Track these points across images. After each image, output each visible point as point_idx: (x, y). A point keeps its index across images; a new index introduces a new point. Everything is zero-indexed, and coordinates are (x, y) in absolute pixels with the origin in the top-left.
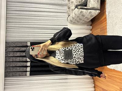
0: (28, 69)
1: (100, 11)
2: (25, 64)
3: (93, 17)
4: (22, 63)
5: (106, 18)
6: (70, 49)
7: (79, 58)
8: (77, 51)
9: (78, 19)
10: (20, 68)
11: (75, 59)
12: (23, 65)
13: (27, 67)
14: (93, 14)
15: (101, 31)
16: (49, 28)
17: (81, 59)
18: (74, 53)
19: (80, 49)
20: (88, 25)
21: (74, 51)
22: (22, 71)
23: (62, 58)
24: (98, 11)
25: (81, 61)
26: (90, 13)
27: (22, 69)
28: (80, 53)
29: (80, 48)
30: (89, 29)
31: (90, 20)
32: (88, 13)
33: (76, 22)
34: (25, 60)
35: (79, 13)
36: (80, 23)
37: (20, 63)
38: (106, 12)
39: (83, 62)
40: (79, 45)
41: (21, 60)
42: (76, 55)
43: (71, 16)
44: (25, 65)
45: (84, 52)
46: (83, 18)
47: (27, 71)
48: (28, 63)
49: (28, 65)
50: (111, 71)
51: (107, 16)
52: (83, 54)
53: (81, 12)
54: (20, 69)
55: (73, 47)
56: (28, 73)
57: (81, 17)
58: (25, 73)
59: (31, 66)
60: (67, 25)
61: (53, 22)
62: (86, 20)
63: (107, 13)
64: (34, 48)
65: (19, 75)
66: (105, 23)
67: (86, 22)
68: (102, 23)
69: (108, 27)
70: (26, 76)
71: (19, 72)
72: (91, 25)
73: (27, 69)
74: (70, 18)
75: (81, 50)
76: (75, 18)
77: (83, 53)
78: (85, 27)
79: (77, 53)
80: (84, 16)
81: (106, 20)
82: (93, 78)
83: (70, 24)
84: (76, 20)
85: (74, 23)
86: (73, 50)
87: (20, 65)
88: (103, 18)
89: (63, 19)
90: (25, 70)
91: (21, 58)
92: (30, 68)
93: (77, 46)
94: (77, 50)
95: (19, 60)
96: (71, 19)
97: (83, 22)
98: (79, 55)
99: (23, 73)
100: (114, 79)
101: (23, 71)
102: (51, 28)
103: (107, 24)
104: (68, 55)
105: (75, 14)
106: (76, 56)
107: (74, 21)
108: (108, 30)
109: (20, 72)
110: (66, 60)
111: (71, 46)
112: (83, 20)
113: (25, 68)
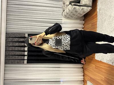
0: (26, 58)
3: (85, 13)
4: (20, 52)
5: (97, 14)
6: (60, 38)
7: (66, 45)
8: (66, 40)
9: (72, 14)
10: (19, 56)
11: (64, 46)
12: (21, 54)
13: (24, 55)
14: (85, 11)
15: (92, 26)
17: (68, 46)
18: (63, 41)
20: (80, 20)
23: (53, 44)
24: (90, 8)
25: (68, 48)
26: (83, 9)
27: (20, 57)
28: (67, 41)
29: (68, 38)
30: (82, 24)
31: (82, 15)
32: (80, 10)
33: (70, 17)
35: (73, 9)
36: (73, 18)
40: (67, 36)
41: (20, 50)
42: (64, 43)
43: (65, 11)
44: (23, 54)
46: (76, 14)
47: (24, 60)
50: (98, 62)
51: (98, 13)
52: (70, 43)
53: (75, 8)
55: (62, 37)
56: (26, 62)
57: (74, 13)
58: (23, 61)
59: (28, 55)
60: (62, 20)
61: (49, 16)
62: (79, 15)
63: (98, 10)
64: (32, 38)
65: (18, 62)
67: (79, 17)
68: (93, 19)
69: (98, 23)
72: (84, 20)
73: (24, 57)
74: (64, 13)
76: (69, 14)
77: (70, 41)
78: (78, 21)
79: (65, 42)
81: (97, 16)
82: (82, 68)
83: (65, 19)
84: (69, 15)
86: (62, 39)
87: (19, 54)
88: (95, 14)
93: (66, 36)
95: (18, 49)
96: (66, 14)
97: (77, 17)
98: (67, 43)
100: (101, 70)
101: (21, 59)
103: (98, 20)
104: (58, 42)
105: (69, 10)
107: (68, 16)
108: (98, 25)
109: (19, 60)
110: (56, 46)
112: (76, 16)
113: (23, 57)
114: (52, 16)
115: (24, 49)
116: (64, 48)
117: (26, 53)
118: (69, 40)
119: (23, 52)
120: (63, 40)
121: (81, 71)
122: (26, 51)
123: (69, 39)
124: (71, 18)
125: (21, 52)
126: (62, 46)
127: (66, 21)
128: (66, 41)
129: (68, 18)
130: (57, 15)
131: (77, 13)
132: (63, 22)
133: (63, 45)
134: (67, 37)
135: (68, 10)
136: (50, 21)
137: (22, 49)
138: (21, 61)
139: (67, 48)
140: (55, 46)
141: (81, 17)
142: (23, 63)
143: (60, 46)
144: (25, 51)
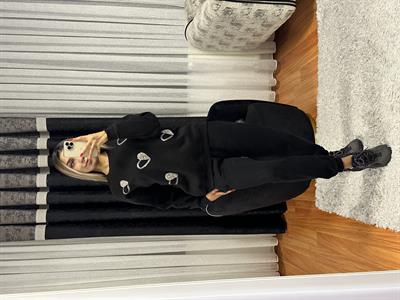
0: (41, 216)
1: (294, 8)
2: (27, 198)
3: (273, 30)
4: (16, 194)
5: (315, 33)
9: (220, 34)
10: (11, 211)
12: (23, 203)
13: (35, 207)
14: (270, 20)
20: (263, 56)
22: (16, 221)
24: (287, 10)
26: (259, 14)
27: (15, 216)
30: (270, 72)
31: (264, 38)
32: (251, 15)
33: (215, 43)
34: (27, 185)
35: (220, 13)
36: (230, 48)
37: (11, 193)
41: (15, 185)
43: (195, 21)
44: (27, 202)
46: (239, 32)
47: (35, 224)
48: (39, 193)
49: (38, 203)
51: (319, 28)
53: (227, 11)
54: (8, 214)
56: (40, 231)
57: (229, 29)
58: (28, 228)
59: (51, 207)
60: (185, 55)
62: (249, 37)
63: (319, 16)
65: (7, 235)
66: (313, 50)
67: (253, 43)
68: (306, 51)
69: (320, 66)
70: (34, 239)
71: (7, 227)
72: (275, 56)
73: (34, 215)
74: (193, 30)
76: (212, 31)
78: (253, 61)
80: (239, 25)
81: (317, 41)
83: (197, 51)
84: (213, 37)
85: (209, 46)
87: (11, 203)
88: (310, 32)
89: (172, 30)
90: (28, 221)
91: (12, 176)
92: (46, 211)
95: (7, 182)
96: (197, 35)
97: (243, 44)
99: (19, 231)
101: (22, 221)
105: (208, 18)
107: (207, 41)
108: (320, 75)
109: (12, 227)
112: (241, 39)
113: (28, 213)
114: (147, 43)
115: (31, 182)
117: (41, 198)
119: (27, 194)
122: (42, 189)
124: (220, 47)
125: (22, 194)
127: (201, 62)
129: (209, 48)
130: (167, 37)
131: (242, 29)
132: (190, 64)
135: (202, 18)
136: (136, 64)
137: (25, 180)
138: (23, 229)
141: (262, 44)
142: (32, 237)
144: (36, 190)
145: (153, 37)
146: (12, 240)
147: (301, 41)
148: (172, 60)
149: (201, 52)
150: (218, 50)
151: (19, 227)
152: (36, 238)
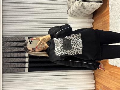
0: (27, 65)
1: (102, 4)
2: (23, 60)
3: (95, 10)
4: (20, 59)
5: (108, 11)
6: (68, 40)
7: (78, 49)
9: (79, 12)
10: (19, 64)
11: (74, 50)
12: (22, 61)
13: (25, 62)
14: (95, 7)
15: (103, 25)
16: (48, 21)
19: (78, 40)
20: (89, 18)
21: (72, 41)
24: (100, 4)
26: (92, 5)
27: (20, 65)
30: (91, 23)
31: (91, 13)
32: (89, 6)
33: (77, 15)
34: (23, 56)
35: (80, 5)
36: (81, 16)
37: (18, 58)
38: (109, 4)
39: (81, 53)
41: (19, 56)
43: (71, 8)
44: (23, 61)
45: (82, 42)
46: (84, 11)
47: (25, 67)
48: (26, 58)
49: (26, 61)
51: (110, 9)
52: (82, 45)
53: (82, 5)
54: (18, 65)
57: (82, 10)
58: (23, 69)
59: (30, 62)
60: (67, 19)
61: (52, 15)
62: (87, 13)
63: (110, 6)
64: (32, 41)
66: (107, 16)
67: (87, 15)
68: (105, 16)
69: (110, 21)
71: (17, 68)
72: (93, 18)
73: (25, 65)
74: (70, 11)
75: (80, 41)
76: (76, 11)
78: (87, 20)
79: (76, 44)
80: (85, 9)
82: (93, 74)
84: (76, 13)
85: (74, 16)
87: (18, 61)
88: (106, 11)
89: (63, 11)
90: (23, 66)
91: (18, 53)
92: (28, 63)
93: (76, 36)
94: (75, 41)
95: (17, 55)
96: (72, 12)
97: (85, 15)
98: (78, 45)
102: (50, 21)
103: (110, 18)
105: (76, 7)
106: (74, 47)
107: (74, 14)
108: (110, 24)
109: (19, 68)
110: (65, 51)
111: (70, 37)
112: (84, 13)
113: (23, 64)
115: (24, 55)
116: (74, 52)
117: (27, 60)
118: (80, 42)
119: (23, 59)
120: (73, 42)
121: (92, 78)
122: (27, 57)
123: (80, 40)
124: (78, 16)
126: (72, 49)
127: (72, 20)
128: (77, 42)
129: (75, 16)
130: (62, 13)
132: (69, 21)
133: (74, 48)
134: (77, 38)
135: (74, 7)
136: (53, 21)
138: (22, 69)
139: (79, 52)
140: (63, 49)
141: (90, 15)
142: (24, 71)
143: (70, 50)
145: (58, 13)
146: (19, 72)
147: (102, 14)
148: (63, 20)
149: (72, 18)
150: (77, 17)
151: (21, 68)
152: (26, 71)
